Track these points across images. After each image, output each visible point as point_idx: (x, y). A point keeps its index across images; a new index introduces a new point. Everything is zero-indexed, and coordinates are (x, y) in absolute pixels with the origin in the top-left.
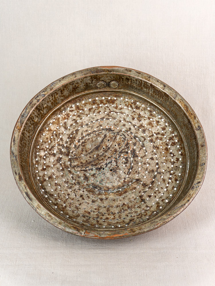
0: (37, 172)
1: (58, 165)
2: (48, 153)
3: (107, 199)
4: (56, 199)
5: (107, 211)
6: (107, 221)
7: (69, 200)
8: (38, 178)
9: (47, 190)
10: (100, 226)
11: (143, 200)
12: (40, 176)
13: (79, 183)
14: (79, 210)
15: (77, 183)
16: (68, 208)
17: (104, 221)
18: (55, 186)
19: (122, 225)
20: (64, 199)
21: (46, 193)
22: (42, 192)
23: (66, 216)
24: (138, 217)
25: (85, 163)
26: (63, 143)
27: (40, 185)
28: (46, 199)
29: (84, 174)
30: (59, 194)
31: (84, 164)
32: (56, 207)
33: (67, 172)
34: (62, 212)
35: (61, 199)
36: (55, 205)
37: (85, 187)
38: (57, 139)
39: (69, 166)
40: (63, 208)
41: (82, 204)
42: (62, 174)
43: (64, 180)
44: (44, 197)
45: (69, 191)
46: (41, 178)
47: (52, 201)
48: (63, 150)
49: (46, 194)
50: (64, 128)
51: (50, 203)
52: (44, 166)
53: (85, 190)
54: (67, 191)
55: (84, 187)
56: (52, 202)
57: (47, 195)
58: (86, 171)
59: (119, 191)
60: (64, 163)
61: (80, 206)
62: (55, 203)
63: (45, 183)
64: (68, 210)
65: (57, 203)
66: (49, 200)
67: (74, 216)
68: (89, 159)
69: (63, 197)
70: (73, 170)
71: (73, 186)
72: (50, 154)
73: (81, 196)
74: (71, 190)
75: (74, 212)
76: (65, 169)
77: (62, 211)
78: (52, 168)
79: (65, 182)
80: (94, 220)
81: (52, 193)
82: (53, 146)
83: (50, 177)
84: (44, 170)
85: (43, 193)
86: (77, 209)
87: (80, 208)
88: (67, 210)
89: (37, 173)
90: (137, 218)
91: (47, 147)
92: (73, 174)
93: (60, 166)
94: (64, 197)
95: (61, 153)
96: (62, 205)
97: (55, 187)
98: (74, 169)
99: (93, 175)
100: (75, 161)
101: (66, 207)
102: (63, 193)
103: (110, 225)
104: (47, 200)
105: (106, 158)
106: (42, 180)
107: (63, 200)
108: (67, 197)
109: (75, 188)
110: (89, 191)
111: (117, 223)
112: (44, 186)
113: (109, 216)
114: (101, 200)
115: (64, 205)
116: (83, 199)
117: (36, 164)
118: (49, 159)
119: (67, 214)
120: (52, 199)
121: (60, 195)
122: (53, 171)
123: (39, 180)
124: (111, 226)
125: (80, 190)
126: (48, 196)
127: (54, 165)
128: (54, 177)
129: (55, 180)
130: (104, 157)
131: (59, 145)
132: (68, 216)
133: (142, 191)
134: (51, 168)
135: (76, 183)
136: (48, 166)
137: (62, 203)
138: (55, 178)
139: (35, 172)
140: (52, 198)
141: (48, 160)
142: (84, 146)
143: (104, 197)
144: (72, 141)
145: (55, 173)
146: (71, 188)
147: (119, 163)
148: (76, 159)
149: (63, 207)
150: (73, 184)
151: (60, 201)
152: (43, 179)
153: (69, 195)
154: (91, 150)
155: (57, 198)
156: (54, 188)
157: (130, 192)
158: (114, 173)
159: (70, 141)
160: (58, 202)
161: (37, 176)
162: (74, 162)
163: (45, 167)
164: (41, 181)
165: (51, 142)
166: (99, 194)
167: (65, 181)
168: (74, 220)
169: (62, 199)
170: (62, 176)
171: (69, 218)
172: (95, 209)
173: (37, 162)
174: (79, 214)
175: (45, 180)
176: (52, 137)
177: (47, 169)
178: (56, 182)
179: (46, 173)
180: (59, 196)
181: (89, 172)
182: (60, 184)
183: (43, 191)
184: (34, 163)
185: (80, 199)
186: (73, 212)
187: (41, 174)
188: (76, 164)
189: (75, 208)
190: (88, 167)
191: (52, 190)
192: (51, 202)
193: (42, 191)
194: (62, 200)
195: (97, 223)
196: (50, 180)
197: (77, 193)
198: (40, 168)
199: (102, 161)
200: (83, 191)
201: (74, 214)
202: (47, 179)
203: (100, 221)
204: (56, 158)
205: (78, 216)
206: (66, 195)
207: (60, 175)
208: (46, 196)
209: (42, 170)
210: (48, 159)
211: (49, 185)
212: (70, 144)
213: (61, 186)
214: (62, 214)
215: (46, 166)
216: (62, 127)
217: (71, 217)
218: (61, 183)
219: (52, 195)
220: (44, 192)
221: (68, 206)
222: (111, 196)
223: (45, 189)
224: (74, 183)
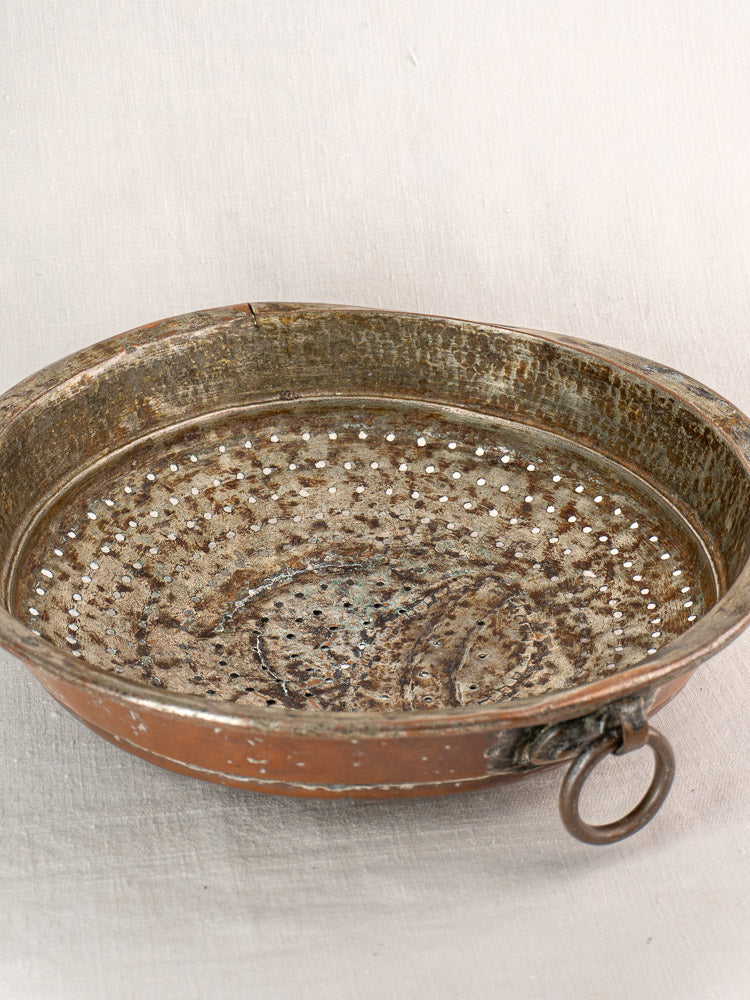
0: (580, 489)
1: (538, 554)
2: (605, 555)
3: (280, 549)
4: (444, 465)
5: (249, 510)
6: (226, 475)
7: (403, 491)
8: (557, 479)
9: (495, 471)
10: (237, 448)
11: (144, 573)
12: (558, 486)
13: (417, 553)
14: (345, 479)
15: (425, 552)
16: (385, 464)
17: (235, 471)
18: (484, 500)
19: (166, 473)
20: (420, 482)
21: (492, 461)
22: (504, 450)
23: (366, 431)
24: (127, 515)
25: (452, 610)
26: (588, 609)
27: (531, 468)
28: (474, 443)
29: (422, 582)
30: (452, 487)
31: (450, 605)
32: (422, 442)
33: (486, 556)
34: (391, 438)
35: (431, 476)
36: (429, 447)
37: (385, 553)
38: (623, 601)
39: (496, 574)
40: (399, 454)
41: (350, 498)
42: (499, 545)
43: (474, 534)
44: (482, 443)
45: (428, 517)
46: (550, 488)
47: (451, 451)
48: (570, 596)
49: (486, 456)
50: (635, 635)
51: (452, 438)
52: (580, 520)
53: (379, 545)
54: (436, 512)
55: (390, 552)
56: (446, 447)
57: (481, 457)
58: (427, 593)
59: (254, 586)
60: (523, 573)
61: (350, 490)
62: (436, 454)
63: (524, 483)
64: (379, 457)
65: (429, 455)
66: (462, 445)
67: (345, 449)
68: (450, 628)
69: (431, 486)
70: (475, 572)
71: (429, 537)
72: (597, 556)
73: (375, 524)
74: (426, 521)
75: (355, 461)
76: (504, 560)
77: (395, 443)
78: (547, 535)
79: (468, 530)
80: (272, 467)
81: (473, 473)
82: (612, 579)
83: (526, 510)
84: (569, 510)
85: (499, 451)
86: (353, 478)
87: (347, 482)
88: (381, 454)
89: (575, 486)
90: (126, 511)
91: (628, 565)
92: (462, 564)
93: (529, 558)
94: (426, 490)
95: (566, 586)
96: (409, 461)
97: (481, 497)
98: (473, 575)
99: (388, 595)
100: (493, 595)
101: (396, 465)
102: (440, 497)
103: (208, 463)
104: (467, 443)
105: (386, 654)
106: (543, 483)
107: (422, 479)
108: (416, 495)
109: (415, 534)
110: (361, 548)
111: (188, 478)
112: (518, 472)
113: (231, 495)
114: (297, 541)
115: (403, 468)
116: (361, 518)
117: (606, 498)
118: (583, 547)
119: (371, 442)
120: (457, 456)
121: (443, 486)
122: (536, 531)
123: (550, 475)
124: (201, 457)
125: (397, 538)
126: (475, 455)
127: (551, 546)
128: (514, 521)
129: (504, 514)
130: (399, 654)
131: (597, 595)
132: (363, 436)
133: (164, 601)
134: (551, 534)
135: (425, 548)
136: (565, 529)
137: (416, 468)
138: (508, 520)
139: (585, 480)
140: (459, 461)
141: (583, 542)
142: (507, 646)
143: (295, 551)
144: (566, 633)
145: (525, 531)
146: (432, 527)
147: (321, 658)
148: (495, 604)
149: (402, 460)
150: (433, 540)
151: (430, 470)
152: (541, 490)
153: (420, 505)
154: (467, 650)
155: (446, 473)
156: (483, 495)
157: (208, 591)
158: (316, 626)
159: (570, 628)
160: (432, 461)
161: (566, 480)
162: (493, 591)
163: (572, 519)
164: (542, 477)
165: (631, 582)
166: (318, 554)
167: (468, 532)
168: (334, 436)
169: (427, 480)
170: (492, 539)
171: (357, 431)
172: (294, 504)
173: (608, 507)
174: (336, 464)
175: (532, 490)
176: (645, 592)
177: (560, 520)
178: (494, 513)
179: (551, 509)
180: (446, 480)
181: (415, 596)
182: (474, 515)
183: (506, 460)
184: (615, 498)
185: (370, 514)
186: (359, 463)
187: (563, 495)
188: (483, 592)
189: (362, 478)
190: (429, 605)
191: (481, 482)
192: (452, 446)
193: (507, 454)
194: (423, 476)
195: (255, 458)
196: (517, 504)
197: (397, 526)
198: (582, 504)
199: (397, 639)
200: (381, 539)
201: (350, 456)
202: (529, 499)
203: (251, 469)
204: (566, 563)
205: (333, 457)
206: (426, 501)
207: (501, 539)
208: (480, 452)
209: (572, 504)
210: (588, 544)
211: (505, 489)
212: (560, 623)
213: (468, 511)
214: (386, 432)
215: (572, 524)
216: (645, 632)
217: (350, 440)
218: (477, 520)
219: (468, 467)
220: (499, 457)
221: (389, 472)
222: (269, 561)
223: (506, 467)
224: (434, 546)
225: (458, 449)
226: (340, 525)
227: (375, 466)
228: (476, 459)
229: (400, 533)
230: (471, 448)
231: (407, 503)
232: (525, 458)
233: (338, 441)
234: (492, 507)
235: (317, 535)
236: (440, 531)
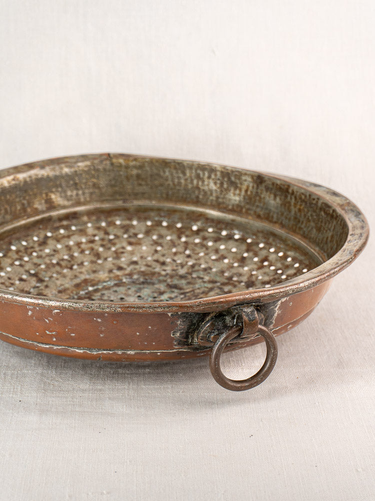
0: (272, 250)
1: (245, 279)
2: (279, 279)
3: (111, 271)
4: (204, 239)
5: (98, 254)
6: (89, 237)
8: (261, 245)
9: (231, 243)
10: (97, 225)
11: (35, 275)
12: (261, 249)
13: (182, 277)
14: (152, 243)
15: (186, 277)
16: (174, 237)
17: (95, 236)
18: (222, 255)
19: (57, 233)
20: (190, 246)
21: (230, 237)
22: (236, 232)
23: (167, 222)
24: (32, 250)
27: (249, 241)
28: (221, 229)
29: (181, 289)
30: (207, 249)
32: (195, 228)
33: (218, 279)
34: (179, 225)
35: (196, 244)
36: (198, 230)
37: (166, 276)
39: (221, 286)
40: (182, 233)
41: (153, 252)
42: (225, 275)
43: (214, 270)
44: (226, 229)
45: (192, 262)
46: (257, 249)
47: (209, 232)
49: (227, 235)
51: (210, 226)
52: (269, 263)
53: (163, 273)
54: (196, 260)
55: (168, 276)
56: (207, 231)
57: (224, 236)
59: (93, 286)
60: (235, 286)
61: (153, 248)
62: (202, 234)
63: (244, 247)
64: (171, 234)
65: (198, 234)
66: (215, 230)
67: (155, 230)
69: (196, 248)
70: (210, 286)
71: (190, 270)
72: (274, 279)
73: (163, 264)
74: (190, 264)
75: (158, 235)
76: (226, 281)
77: (181, 228)
78: (251, 270)
80: (114, 236)
81: (218, 243)
83: (243, 260)
84: (264, 260)
85: (234, 232)
86: (156, 243)
87: (153, 245)
88: (173, 233)
89: (270, 248)
90: (32, 247)
92: (204, 282)
93: (239, 280)
94: (193, 250)
96: (187, 236)
97: (220, 254)
98: (208, 287)
99: (162, 293)
101: (180, 238)
102: (200, 253)
103: (81, 231)
104: (218, 229)
106: (254, 248)
108: (187, 252)
109: (183, 269)
110: (153, 274)
111: (69, 237)
112: (242, 243)
113: (90, 246)
114: (120, 268)
115: (184, 239)
116: (157, 261)
117: (285, 254)
118: (268, 275)
119: (168, 227)
120: (212, 235)
121: (202, 248)
122: (246, 268)
123: (258, 244)
124: (77, 228)
125: (173, 270)
126: (221, 235)
127: (252, 275)
128: (236, 265)
129: (231, 261)
132: (165, 224)
133: (42, 287)
134: (253, 270)
135: (187, 275)
136: (261, 267)
137: (190, 240)
138: (233, 264)
139: (276, 246)
140: (213, 238)
141: (269, 273)
143: (118, 273)
145: (240, 269)
146: (193, 266)
149: (183, 236)
150: (192, 272)
151: (197, 241)
152: (252, 250)
153: (188, 257)
155: (205, 242)
156: (222, 253)
157: (67, 286)
160: (199, 236)
161: (266, 246)
163: (266, 263)
164: (254, 245)
166: (130, 275)
167: (211, 269)
168: (149, 223)
169: (195, 246)
170: (223, 272)
171: (161, 222)
172: (123, 253)
173: (285, 257)
174: (148, 236)
175: (247, 251)
177: (259, 264)
178: (226, 261)
179: (256, 259)
180: (204, 246)
181: (175, 294)
182: (215, 262)
183: (237, 237)
184: (289, 253)
185: (162, 259)
186: (161, 236)
187: (263, 253)
189: (161, 243)
191: (222, 247)
192: (210, 230)
193: (238, 234)
194: (192, 244)
195: (106, 231)
196: (239, 257)
197: (175, 265)
198: (272, 257)
200: (165, 270)
201: (156, 233)
202: (245, 255)
203: (103, 235)
204: (258, 282)
205: (148, 232)
206: (192, 255)
207: (227, 272)
208: (224, 233)
209: (266, 257)
210: (271, 274)
211: (234, 250)
213: (213, 260)
214: (177, 223)
217: (157, 226)
218: (217, 264)
219: (217, 240)
220: (234, 236)
221: (175, 241)
222: (103, 275)
223: (237, 240)
224: (192, 274)
225: (213, 232)
226: (144, 263)
227: (169, 238)
228: (221, 237)
229: (175, 268)
230: (219, 231)
231: (182, 255)
232: (246, 236)
233: (152, 226)
234: (225, 258)
235: (132, 267)
236: (196, 268)
